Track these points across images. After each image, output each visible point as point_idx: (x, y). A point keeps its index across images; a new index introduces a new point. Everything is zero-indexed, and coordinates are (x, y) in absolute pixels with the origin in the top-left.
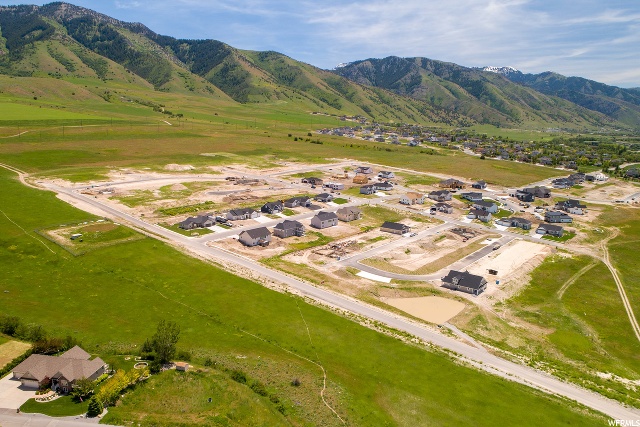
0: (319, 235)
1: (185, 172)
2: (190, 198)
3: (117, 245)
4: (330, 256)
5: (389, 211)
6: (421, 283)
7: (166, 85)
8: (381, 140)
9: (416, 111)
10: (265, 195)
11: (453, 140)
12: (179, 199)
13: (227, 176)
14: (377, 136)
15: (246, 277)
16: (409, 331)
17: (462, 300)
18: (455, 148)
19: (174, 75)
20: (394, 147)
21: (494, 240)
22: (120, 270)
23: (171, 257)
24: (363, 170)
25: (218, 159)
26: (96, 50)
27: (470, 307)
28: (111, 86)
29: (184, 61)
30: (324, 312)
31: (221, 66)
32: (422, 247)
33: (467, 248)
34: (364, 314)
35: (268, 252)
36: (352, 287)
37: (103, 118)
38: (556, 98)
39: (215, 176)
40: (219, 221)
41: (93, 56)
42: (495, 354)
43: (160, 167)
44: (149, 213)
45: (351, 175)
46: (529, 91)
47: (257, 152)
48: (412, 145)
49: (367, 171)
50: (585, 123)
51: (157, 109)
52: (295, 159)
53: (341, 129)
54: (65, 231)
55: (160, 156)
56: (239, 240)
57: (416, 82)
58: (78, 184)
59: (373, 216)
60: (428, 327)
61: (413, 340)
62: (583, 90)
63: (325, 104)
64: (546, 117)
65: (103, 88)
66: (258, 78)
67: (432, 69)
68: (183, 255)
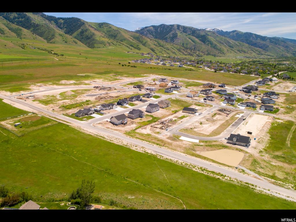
0: (152, 116)
1: (71, 84)
2: (77, 99)
3: (42, 129)
4: (161, 128)
5: (183, 101)
6: (215, 141)
7: (53, 40)
8: (164, 64)
9: (176, 50)
10: (116, 95)
11: (198, 63)
12: (71, 99)
13: (94, 86)
14: (162, 63)
15: (120, 144)
16: (222, 173)
17: (241, 150)
18: (201, 67)
19: (57, 35)
20: (171, 68)
21: (241, 115)
22: (46, 144)
23: (75, 134)
24: (163, 80)
25: (87, 77)
26: (15, 23)
27: (247, 155)
28: (24, 41)
29: (61, 28)
30: (171, 163)
31: (80, 30)
32: (207, 120)
33: (230, 120)
34: (193, 163)
35: (128, 128)
36: (180, 147)
37: (23, 58)
38: (240, 42)
39: (88, 86)
40: (96, 111)
41: (14, 26)
42: (274, 183)
43: (57, 82)
44: (56, 108)
45: (158, 83)
46: (228, 39)
47: (106, 73)
48: (180, 66)
49: (165, 81)
50: (254, 54)
51: (50, 52)
52: (126, 76)
53: (144, 59)
54: (11, 121)
55: (56, 77)
56: (110, 122)
57: (175, 36)
58: (14, 93)
59: (176, 104)
60: (230, 169)
61: (226, 178)
62: (251, 38)
63: (132, 48)
64: (237, 51)
65: (21, 42)
66: (99, 36)
67: (182, 30)
68: (81, 133)
